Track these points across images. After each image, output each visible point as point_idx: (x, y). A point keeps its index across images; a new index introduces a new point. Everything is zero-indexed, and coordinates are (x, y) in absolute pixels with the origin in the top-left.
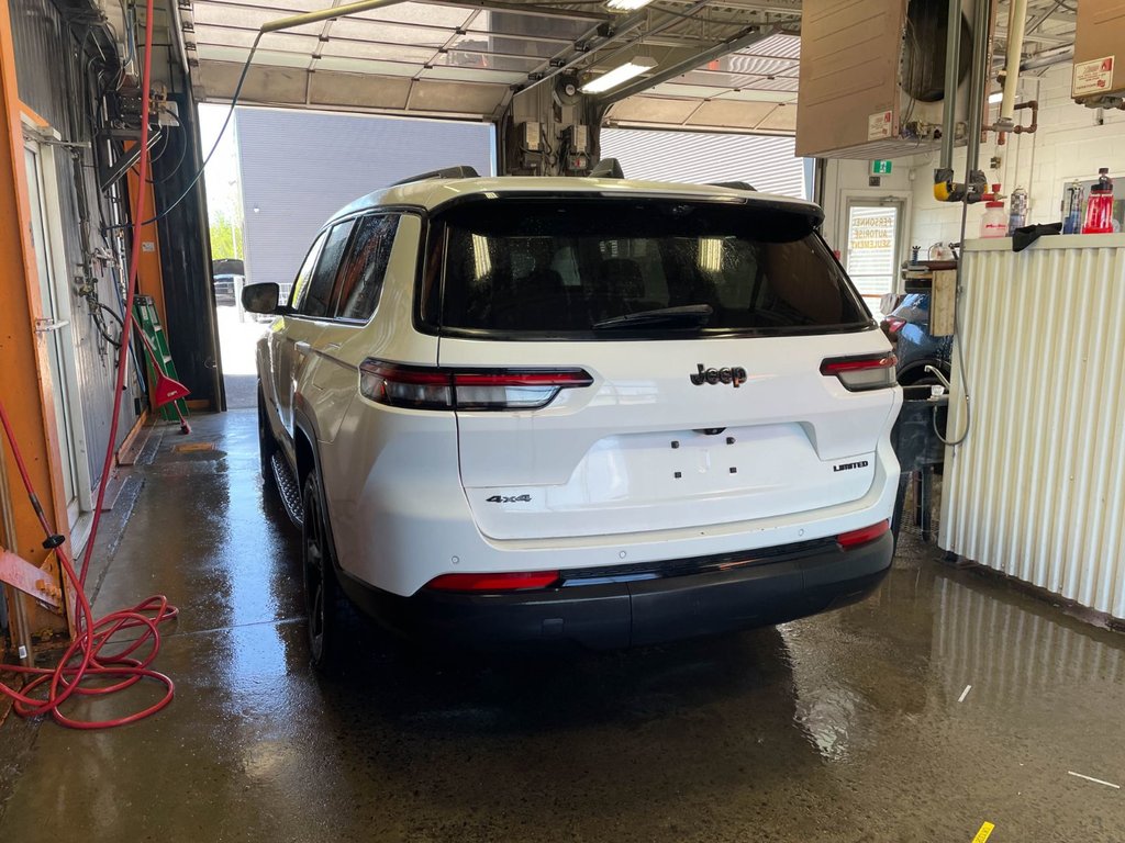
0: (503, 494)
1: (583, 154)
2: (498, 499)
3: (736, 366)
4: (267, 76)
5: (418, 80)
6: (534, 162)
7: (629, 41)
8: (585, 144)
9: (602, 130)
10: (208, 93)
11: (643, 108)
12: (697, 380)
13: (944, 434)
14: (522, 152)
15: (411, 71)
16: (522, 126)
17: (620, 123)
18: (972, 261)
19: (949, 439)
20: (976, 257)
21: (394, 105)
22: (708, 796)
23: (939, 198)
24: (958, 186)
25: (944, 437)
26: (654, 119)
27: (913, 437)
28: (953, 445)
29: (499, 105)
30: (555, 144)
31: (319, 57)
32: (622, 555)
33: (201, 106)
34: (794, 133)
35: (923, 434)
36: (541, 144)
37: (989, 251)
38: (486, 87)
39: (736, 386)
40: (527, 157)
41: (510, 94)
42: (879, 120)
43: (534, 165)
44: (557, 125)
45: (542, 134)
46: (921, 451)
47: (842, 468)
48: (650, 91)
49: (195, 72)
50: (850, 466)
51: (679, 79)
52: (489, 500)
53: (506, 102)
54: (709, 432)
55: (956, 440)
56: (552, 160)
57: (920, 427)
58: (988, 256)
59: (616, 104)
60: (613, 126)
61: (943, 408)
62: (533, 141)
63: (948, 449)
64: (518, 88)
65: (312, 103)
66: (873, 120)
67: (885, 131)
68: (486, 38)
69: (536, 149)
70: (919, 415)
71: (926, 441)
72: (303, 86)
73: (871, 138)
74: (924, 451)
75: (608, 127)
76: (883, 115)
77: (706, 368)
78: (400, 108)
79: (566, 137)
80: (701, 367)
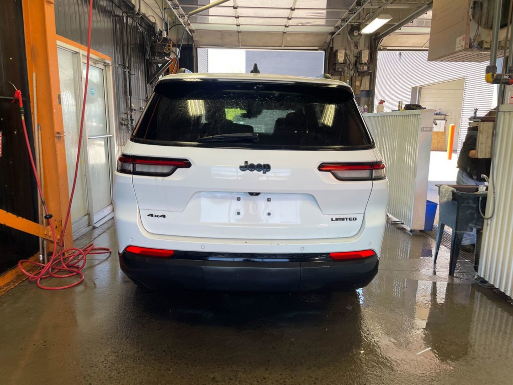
0: (155, 213)
1: (365, 64)
2: (152, 215)
3: (266, 163)
4: (222, 35)
5: (285, 33)
6: (341, 68)
7: (380, 7)
8: (367, 59)
9: (378, 51)
10: (200, 44)
11: (399, 40)
12: (243, 168)
13: (484, 213)
14: (335, 64)
15: (282, 29)
16: (337, 51)
17: (388, 48)
18: (502, 116)
19: (486, 216)
20: (504, 115)
21: (277, 45)
22: (243, 368)
23: (488, 82)
24: (498, 75)
25: (484, 215)
26: (406, 45)
27: (467, 213)
28: (488, 219)
29: (325, 42)
30: (353, 60)
31: (239, 26)
32: (203, 247)
33: (199, 50)
34: (428, 48)
35: (473, 211)
36: (345, 60)
37: (510, 112)
38: (320, 34)
39: (264, 173)
40: (337, 66)
41: (329, 37)
42: (460, 40)
43: (340, 70)
44: (355, 50)
45: (346, 55)
46: (472, 221)
47: (337, 219)
48: (397, 31)
49: (194, 35)
50: (343, 219)
51: (410, 24)
52: (149, 215)
53: (328, 41)
54: (251, 194)
55: (489, 217)
56: (351, 67)
57: (472, 208)
58: (510, 114)
59: (385, 38)
60: (384, 49)
61: (485, 198)
62: (341, 58)
63: (485, 221)
64: (333, 33)
65: (242, 46)
66: (458, 40)
67: (462, 46)
68: (325, 11)
69: (342, 62)
70: (471, 201)
71: (475, 216)
72: (238, 39)
73: (457, 50)
74: (474, 221)
75: (381, 50)
76: (461, 37)
77: (249, 163)
78: (279, 46)
79: (359, 56)
80: (246, 162)
